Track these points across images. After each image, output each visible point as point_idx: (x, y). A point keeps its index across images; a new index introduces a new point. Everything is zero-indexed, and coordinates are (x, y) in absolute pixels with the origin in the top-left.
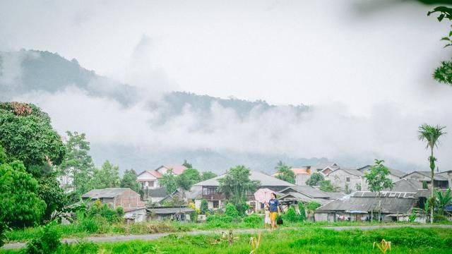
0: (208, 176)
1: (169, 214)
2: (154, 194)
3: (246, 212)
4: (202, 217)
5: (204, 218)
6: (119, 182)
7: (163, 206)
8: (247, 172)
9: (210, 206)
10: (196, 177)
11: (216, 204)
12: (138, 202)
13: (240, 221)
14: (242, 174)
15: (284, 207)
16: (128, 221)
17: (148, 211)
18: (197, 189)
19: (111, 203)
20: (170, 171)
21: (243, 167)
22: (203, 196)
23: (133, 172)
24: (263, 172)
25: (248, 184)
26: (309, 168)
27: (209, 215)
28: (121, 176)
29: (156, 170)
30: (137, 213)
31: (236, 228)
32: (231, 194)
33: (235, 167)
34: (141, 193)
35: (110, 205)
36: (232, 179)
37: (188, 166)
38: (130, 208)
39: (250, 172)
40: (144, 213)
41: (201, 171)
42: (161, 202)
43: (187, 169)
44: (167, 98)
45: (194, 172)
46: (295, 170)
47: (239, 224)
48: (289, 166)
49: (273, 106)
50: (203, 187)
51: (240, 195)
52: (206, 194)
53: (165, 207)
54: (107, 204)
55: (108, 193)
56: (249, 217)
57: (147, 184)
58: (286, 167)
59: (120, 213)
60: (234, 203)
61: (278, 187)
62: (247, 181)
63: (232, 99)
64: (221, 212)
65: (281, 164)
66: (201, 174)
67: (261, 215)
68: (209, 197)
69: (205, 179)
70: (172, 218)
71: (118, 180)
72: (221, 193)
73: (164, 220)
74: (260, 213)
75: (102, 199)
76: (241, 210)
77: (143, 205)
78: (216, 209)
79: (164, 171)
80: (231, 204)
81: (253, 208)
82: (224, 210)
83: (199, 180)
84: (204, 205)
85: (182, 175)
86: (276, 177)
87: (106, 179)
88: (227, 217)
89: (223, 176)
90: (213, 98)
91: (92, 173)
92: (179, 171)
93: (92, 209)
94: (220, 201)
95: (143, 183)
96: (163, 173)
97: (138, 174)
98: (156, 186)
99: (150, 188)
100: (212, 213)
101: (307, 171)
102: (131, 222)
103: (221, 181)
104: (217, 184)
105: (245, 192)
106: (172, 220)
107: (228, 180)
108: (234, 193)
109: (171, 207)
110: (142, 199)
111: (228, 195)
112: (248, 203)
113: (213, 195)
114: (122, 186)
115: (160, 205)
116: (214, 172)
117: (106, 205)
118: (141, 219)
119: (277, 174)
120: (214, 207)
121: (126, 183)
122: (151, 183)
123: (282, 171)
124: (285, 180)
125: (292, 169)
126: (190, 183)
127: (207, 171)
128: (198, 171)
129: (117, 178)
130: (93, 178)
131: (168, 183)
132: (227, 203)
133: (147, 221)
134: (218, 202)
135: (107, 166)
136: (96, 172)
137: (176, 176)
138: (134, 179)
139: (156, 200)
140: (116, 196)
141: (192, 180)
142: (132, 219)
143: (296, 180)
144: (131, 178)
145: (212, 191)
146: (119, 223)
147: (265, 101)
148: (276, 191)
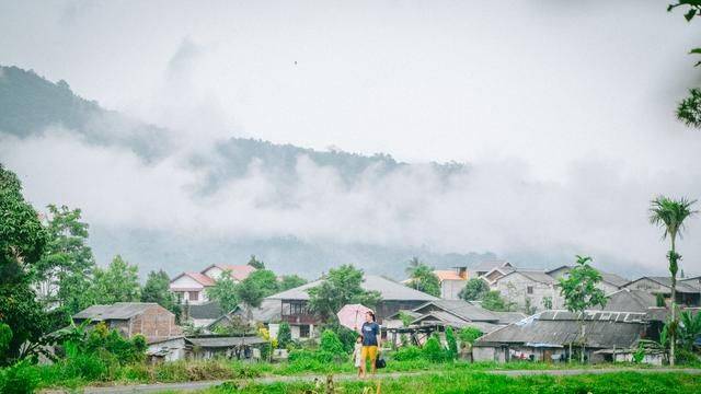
0: (292, 283)
1: (224, 349)
2: (199, 312)
4: (280, 353)
5: (285, 354)
6: (139, 293)
7: (215, 333)
8: (359, 276)
9: (295, 334)
10: (272, 285)
11: (304, 331)
12: (172, 327)
13: (346, 360)
14: (350, 279)
15: (420, 336)
16: (154, 359)
17: (187, 342)
18: (272, 305)
19: (125, 329)
20: (227, 273)
21: (351, 267)
22: (283, 317)
23: (164, 276)
24: (385, 278)
25: (360, 297)
26: (464, 269)
27: (293, 350)
28: (143, 281)
29: (203, 273)
30: (169, 345)
31: (338, 371)
32: (331, 313)
33: (337, 268)
34: (177, 311)
35: (122, 332)
36: (333, 287)
37: (258, 265)
38: (156, 337)
39: (364, 277)
40: (180, 345)
41: (280, 276)
42: (210, 327)
43: (255, 270)
44: (222, 148)
45: (268, 276)
46: (440, 274)
47: (345, 365)
48: (430, 267)
49: (403, 164)
50: (284, 301)
52: (288, 313)
53: (218, 336)
54: (118, 331)
55: (120, 311)
57: (187, 296)
58: (424, 268)
59: (140, 345)
60: (336, 331)
61: (410, 302)
62: (358, 292)
63: (334, 152)
64: (313, 344)
65: (416, 262)
66: (280, 280)
68: (292, 319)
69: (286, 288)
70: (229, 354)
71: (137, 289)
72: (313, 312)
73: (217, 358)
75: (108, 321)
76: (347, 340)
77: (180, 331)
78: (305, 339)
79: (216, 274)
80: (329, 331)
82: (319, 341)
83: (277, 289)
84: (285, 332)
85: (247, 280)
86: (407, 285)
87: (115, 286)
88: (323, 352)
89: (318, 284)
90: (302, 151)
91: (92, 276)
92: (242, 274)
93: (92, 337)
94: (311, 326)
95: (180, 293)
96: (216, 278)
97: (171, 278)
98: (202, 299)
99: (193, 303)
100: (298, 346)
101: (461, 275)
102: (159, 362)
103: (311, 291)
104: (305, 296)
106: (230, 358)
107: (325, 290)
108: (336, 313)
109: (228, 336)
110: (177, 321)
111: (324, 316)
113: (301, 316)
114: (144, 299)
115: (207, 333)
116: (302, 275)
117: (115, 332)
118: (175, 356)
119: (410, 281)
120: (302, 335)
121: (151, 295)
122: (194, 294)
123: (418, 274)
124: (423, 291)
125: (435, 272)
126: (260, 294)
127: (290, 274)
128: (276, 273)
129: (135, 286)
130: (93, 286)
131: (223, 294)
132: (324, 328)
133: (187, 359)
134: (308, 327)
135: (118, 264)
136: (99, 276)
137: (236, 282)
138: (165, 287)
139: (198, 323)
140: (133, 316)
141: (264, 290)
142: (160, 357)
143: (442, 290)
144: (159, 286)
145: (298, 309)
146: (137, 364)
147: (389, 155)
148: (407, 308)
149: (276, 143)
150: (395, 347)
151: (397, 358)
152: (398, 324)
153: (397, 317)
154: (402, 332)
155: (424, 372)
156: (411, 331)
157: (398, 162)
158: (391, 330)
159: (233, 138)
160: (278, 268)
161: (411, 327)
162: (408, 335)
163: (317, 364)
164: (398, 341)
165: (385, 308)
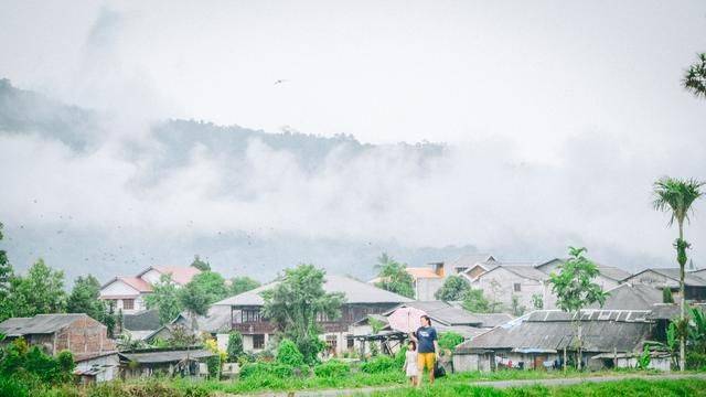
0: (243, 286)
1: (165, 365)
2: (134, 323)
3: (319, 355)
4: (230, 368)
5: (236, 368)
6: (64, 302)
7: (153, 347)
8: (320, 277)
9: (248, 345)
10: (219, 289)
11: (258, 341)
12: (103, 341)
13: (308, 374)
14: (309, 281)
15: (392, 343)
16: (83, 379)
17: (120, 357)
18: (220, 312)
19: (48, 345)
20: (166, 277)
21: (311, 267)
22: (233, 325)
23: (93, 281)
24: (350, 277)
25: (322, 299)
26: (441, 265)
27: (246, 363)
28: (69, 288)
29: (139, 277)
30: (101, 362)
31: (300, 387)
32: (289, 320)
33: (294, 268)
34: (109, 322)
35: (45, 349)
36: (290, 290)
37: (203, 267)
38: (86, 353)
39: (325, 277)
40: (114, 362)
41: (228, 276)
42: (150, 340)
43: (199, 272)
44: (159, 132)
45: (215, 279)
46: (414, 272)
47: (308, 380)
48: (401, 263)
49: (367, 145)
50: (234, 307)
51: (306, 322)
52: (239, 321)
53: (158, 350)
54: (41, 348)
55: (43, 324)
56: (325, 366)
57: (120, 304)
58: (395, 265)
59: (67, 363)
60: (295, 339)
61: (379, 304)
62: (319, 295)
63: (287, 133)
64: (268, 356)
65: (385, 258)
66: (228, 283)
67: (348, 360)
68: (244, 327)
69: (236, 292)
70: (171, 370)
71: (61, 297)
72: (268, 320)
73: (157, 375)
74: (346, 357)
75: (28, 337)
76: (308, 351)
77: (113, 345)
78: (259, 351)
79: (153, 278)
80: (288, 341)
81: (332, 348)
82: (275, 353)
83: (225, 294)
84: (236, 344)
85: (190, 285)
86: (376, 285)
87: (36, 295)
88: (281, 366)
89: (273, 287)
90: (249, 133)
91: (8, 285)
92: (183, 277)
93: (9, 356)
94: (266, 336)
95: (112, 302)
96: (153, 283)
97: (102, 285)
98: (138, 308)
99: (127, 312)
100: (252, 359)
101: (438, 272)
102: (91, 382)
103: (266, 295)
104: (260, 301)
105: (315, 317)
106: (174, 375)
107: (281, 294)
108: (294, 320)
109: (171, 350)
110: (110, 334)
111: (282, 324)
112: (322, 338)
113: (253, 324)
114: (70, 310)
115: (147, 347)
116: (253, 277)
117: (37, 349)
118: (108, 374)
119: (378, 280)
120: (255, 346)
121: (77, 304)
122: (129, 302)
123: (388, 272)
124: (395, 291)
125: (407, 269)
126: (206, 301)
127: (241, 276)
128: (223, 276)
129: (60, 294)
130: (10, 295)
131: (163, 302)
132: (281, 338)
133: (123, 378)
134: (263, 336)
135: (40, 270)
136: (17, 284)
137: (177, 287)
138: (94, 295)
139: (138, 336)
140: (57, 329)
141: (212, 295)
142: (90, 376)
143: (416, 290)
144: (87, 293)
145: (251, 316)
146: (65, 386)
147: (351, 136)
148: (376, 312)
149: (220, 125)
150: (363, 358)
151: (364, 369)
152: (366, 331)
153: (365, 322)
154: (371, 339)
156: (382, 338)
157: (362, 143)
158: (358, 338)
159: (171, 120)
160: (226, 269)
161: (382, 333)
162: (379, 344)
163: (278, 381)
164: (368, 351)
165: (351, 312)
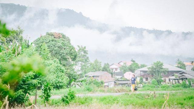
0: (143, 66)
1: (125, 84)
2: (118, 74)
3: (162, 83)
4: (140, 85)
5: (141, 85)
6: (102, 69)
7: (122, 80)
8: (162, 64)
9: (144, 80)
10: (138, 67)
11: (147, 79)
12: (110, 78)
13: (159, 87)
14: (159, 66)
15: (180, 81)
16: (106, 86)
17: (115, 82)
18: (138, 72)
19: (98, 79)
20: (125, 64)
21: (160, 62)
22: (141, 75)
23: (108, 64)
24: (170, 64)
26: (193, 62)
28: (103, 66)
29: (119, 63)
30: (110, 83)
31: (157, 90)
32: (154, 74)
33: (156, 62)
34: (112, 74)
35: (97, 79)
36: (155, 67)
37: (134, 61)
38: (107, 81)
39: (163, 64)
40: (113, 83)
41: (140, 64)
42: (121, 78)
43: (133, 63)
44: (123, 29)
45: (136, 64)
46: (186, 64)
47: (158, 89)
50: (141, 71)
51: (159, 75)
52: (142, 74)
53: (123, 81)
54: (96, 79)
55: (97, 73)
56: (163, 86)
57: (114, 70)
58: (181, 62)
59: (102, 83)
60: (156, 79)
61: (177, 71)
62: (162, 69)
63: (154, 30)
64: (149, 83)
65: (178, 60)
66: (140, 65)
67: (169, 84)
68: (143, 76)
69: (141, 67)
71: (101, 68)
72: (149, 74)
73: (123, 86)
74: (168, 83)
75: (93, 76)
76: (159, 82)
77: (113, 79)
78: (147, 81)
79: (122, 64)
80: (154, 79)
81: (165, 81)
82: (151, 82)
83: (139, 68)
84: (141, 79)
85: (130, 66)
86: (176, 67)
87: (95, 67)
88: (152, 85)
89: (150, 66)
90: (145, 30)
91: (89, 64)
92: (129, 64)
93: (90, 81)
94: (149, 78)
95: (112, 69)
96: (122, 65)
97: (110, 65)
98: (118, 71)
99: (116, 72)
100: (145, 83)
101: (192, 64)
102: (107, 87)
103: (149, 68)
104: (147, 70)
105: (161, 74)
106: (127, 87)
107: (152, 68)
108: (156, 74)
109: (126, 81)
110: (112, 77)
111: (153, 75)
112: (163, 79)
113: (146, 75)
114: (103, 71)
115: (120, 80)
116: (146, 64)
117: (95, 79)
118: (112, 86)
119: (177, 65)
120: (146, 80)
121: (105, 69)
122: (116, 69)
123: (179, 64)
124: (181, 68)
125: (184, 63)
126: (134, 69)
127: (143, 64)
128: (138, 64)
129: (101, 67)
130: (90, 67)
131: (124, 69)
132: (152, 79)
133: (115, 87)
134: (148, 78)
135: (96, 61)
136: (91, 64)
137: (128, 66)
138: (108, 67)
139: (118, 77)
140: (100, 75)
141: (135, 68)
142: (108, 86)
143: (186, 68)
144: (107, 67)
145: (145, 73)
146: (102, 88)
147: (170, 30)
148: (176, 73)
149: (138, 28)
150: (173, 84)
151: (173, 87)
152: (174, 77)
153: (173, 75)
154: (175, 79)
155: (182, 91)
156: (178, 80)
157: (173, 32)
158: (172, 79)
159: (126, 27)
160: (139, 62)
161: (177, 78)
162: (177, 81)
163: (151, 88)
164: (174, 82)
165: (170, 73)
